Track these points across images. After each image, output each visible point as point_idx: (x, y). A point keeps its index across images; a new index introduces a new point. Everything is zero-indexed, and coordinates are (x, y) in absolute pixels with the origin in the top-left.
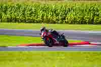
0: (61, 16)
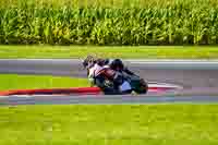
0: (82, 28)
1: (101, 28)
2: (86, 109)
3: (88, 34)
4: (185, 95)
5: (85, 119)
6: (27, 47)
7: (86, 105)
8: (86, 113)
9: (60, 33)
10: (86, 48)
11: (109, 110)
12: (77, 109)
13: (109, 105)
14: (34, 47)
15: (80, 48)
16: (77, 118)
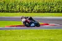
0: (31, 8)
1: (36, 8)
2: (32, 31)
3: (33, 10)
4: (60, 27)
5: (32, 34)
6: (15, 13)
7: (32, 30)
8: (32, 32)
9: (25, 9)
10: (32, 13)
11: (38, 31)
12: (29, 31)
13: (38, 30)
14: (17, 13)
15: (30, 13)
16: (29, 33)
